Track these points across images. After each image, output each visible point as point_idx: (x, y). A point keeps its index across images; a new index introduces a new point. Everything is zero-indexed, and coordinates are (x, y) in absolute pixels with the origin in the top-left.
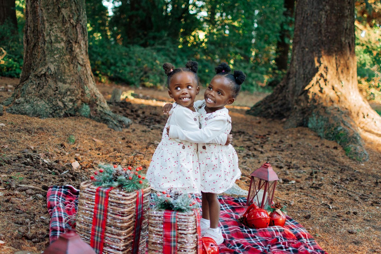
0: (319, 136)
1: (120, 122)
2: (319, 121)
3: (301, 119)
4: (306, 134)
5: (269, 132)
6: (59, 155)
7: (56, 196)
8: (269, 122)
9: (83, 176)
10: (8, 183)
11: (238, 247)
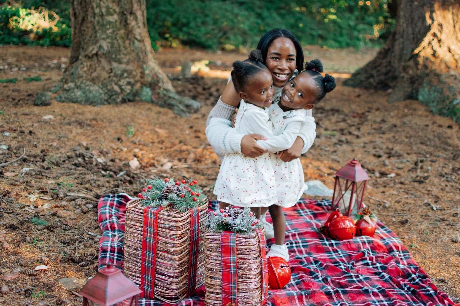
0: (431, 112)
1: (187, 106)
2: (432, 92)
3: (410, 90)
4: (415, 110)
5: (370, 108)
6: (115, 151)
7: (108, 208)
8: (371, 94)
9: (142, 178)
10: (55, 191)
11: (316, 264)
